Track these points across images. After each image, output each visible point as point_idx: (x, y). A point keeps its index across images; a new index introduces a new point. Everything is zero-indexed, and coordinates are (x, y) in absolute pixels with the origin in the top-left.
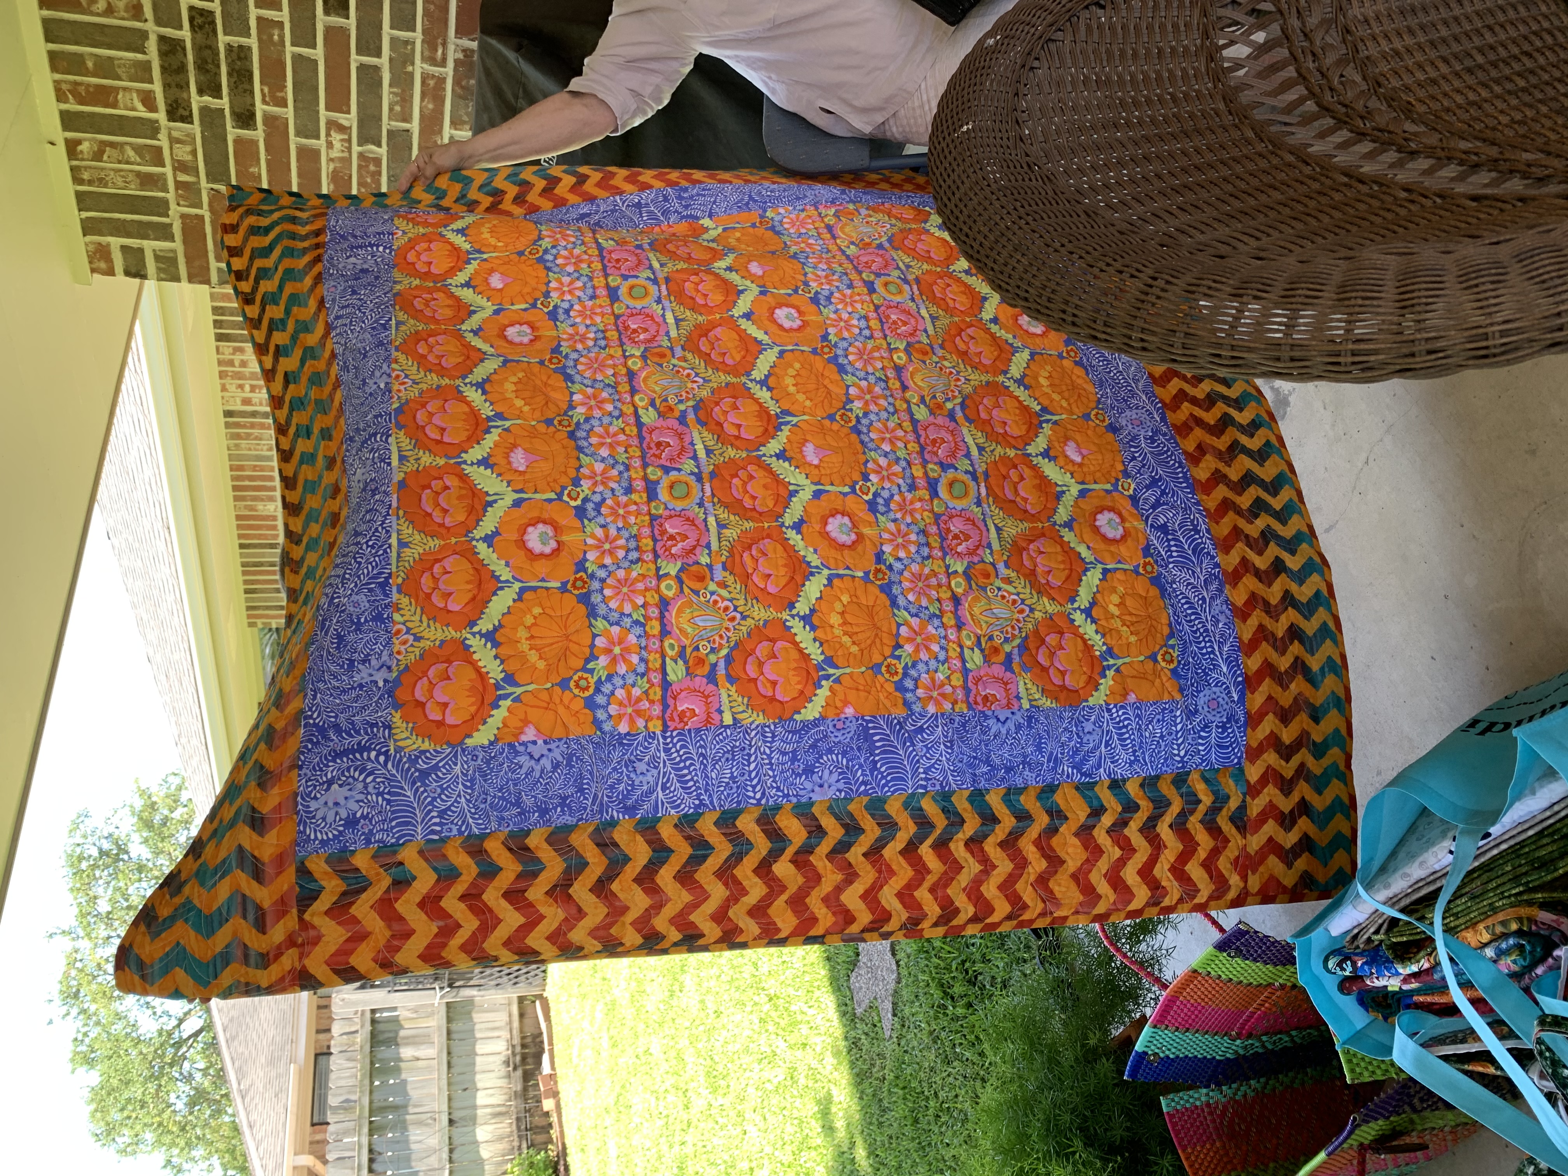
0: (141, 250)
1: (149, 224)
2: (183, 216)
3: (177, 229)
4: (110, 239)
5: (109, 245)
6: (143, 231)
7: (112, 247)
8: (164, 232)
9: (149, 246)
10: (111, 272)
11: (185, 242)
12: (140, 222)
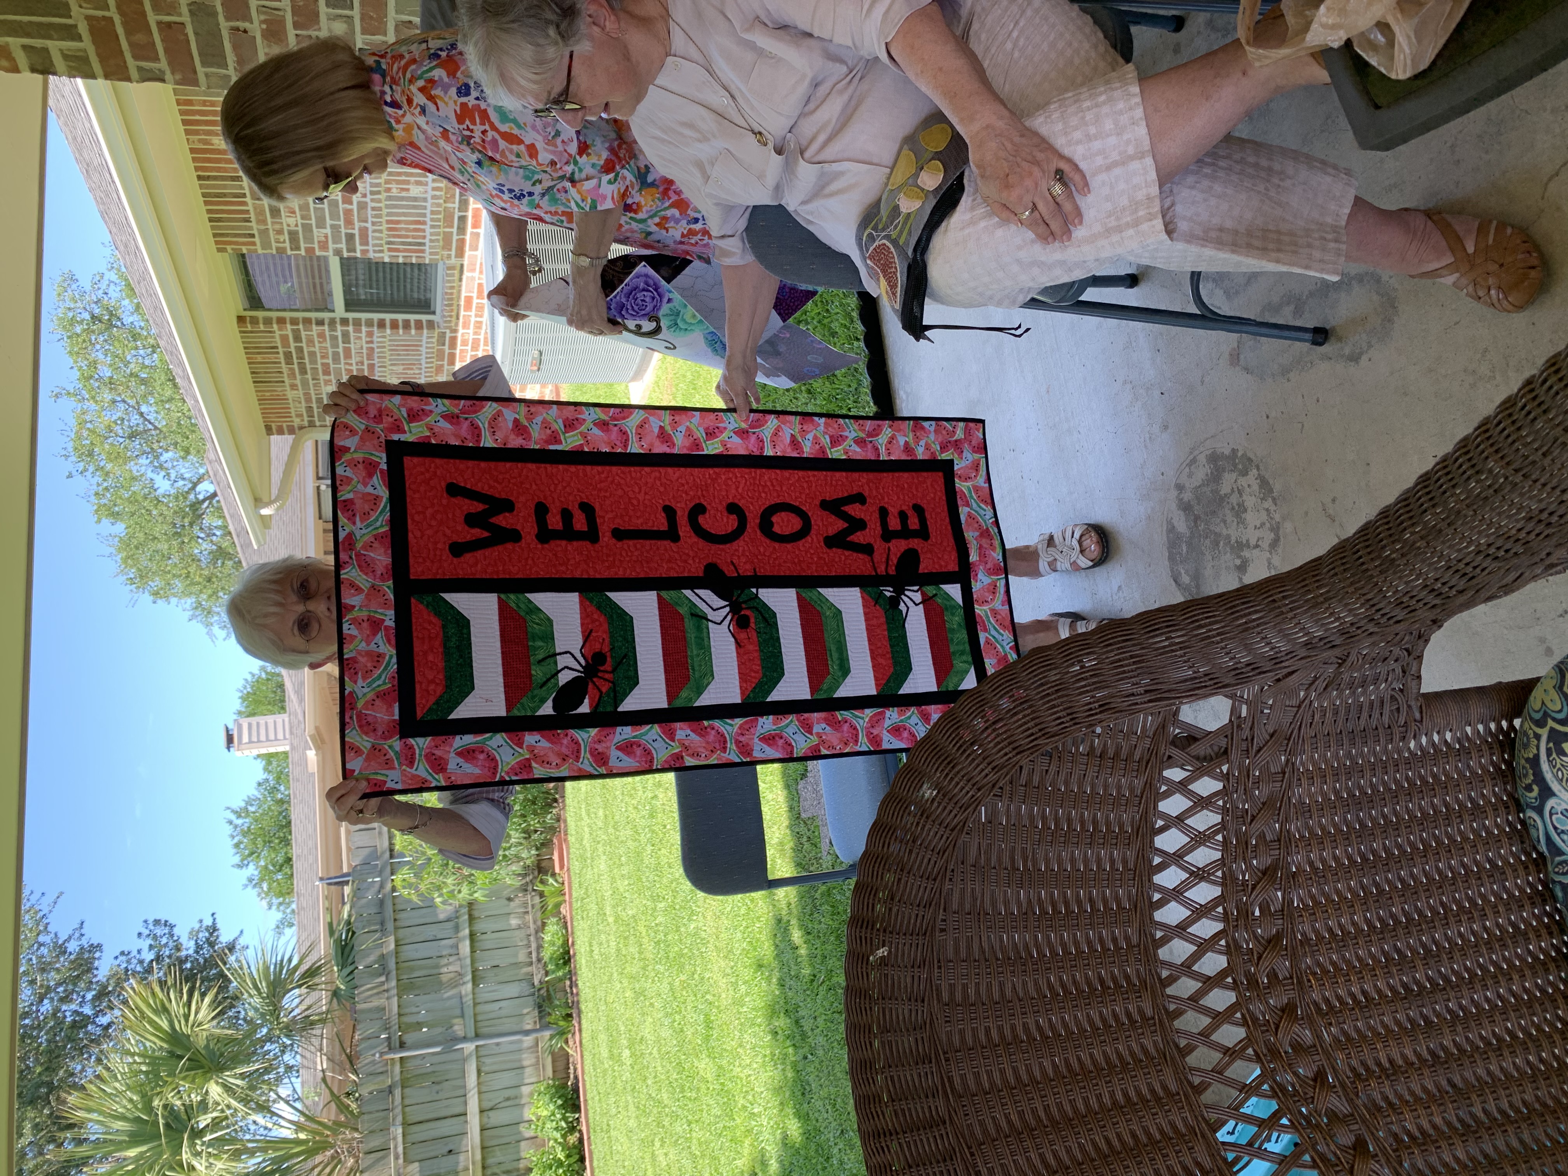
0: (46, 50)
1: (51, 25)
2: (88, 18)
3: (83, 28)
4: (10, 40)
5: (7, 44)
6: (45, 31)
7: (12, 48)
8: (70, 33)
9: (55, 47)
10: (16, 70)
11: (94, 42)
12: (40, 24)
